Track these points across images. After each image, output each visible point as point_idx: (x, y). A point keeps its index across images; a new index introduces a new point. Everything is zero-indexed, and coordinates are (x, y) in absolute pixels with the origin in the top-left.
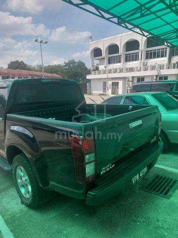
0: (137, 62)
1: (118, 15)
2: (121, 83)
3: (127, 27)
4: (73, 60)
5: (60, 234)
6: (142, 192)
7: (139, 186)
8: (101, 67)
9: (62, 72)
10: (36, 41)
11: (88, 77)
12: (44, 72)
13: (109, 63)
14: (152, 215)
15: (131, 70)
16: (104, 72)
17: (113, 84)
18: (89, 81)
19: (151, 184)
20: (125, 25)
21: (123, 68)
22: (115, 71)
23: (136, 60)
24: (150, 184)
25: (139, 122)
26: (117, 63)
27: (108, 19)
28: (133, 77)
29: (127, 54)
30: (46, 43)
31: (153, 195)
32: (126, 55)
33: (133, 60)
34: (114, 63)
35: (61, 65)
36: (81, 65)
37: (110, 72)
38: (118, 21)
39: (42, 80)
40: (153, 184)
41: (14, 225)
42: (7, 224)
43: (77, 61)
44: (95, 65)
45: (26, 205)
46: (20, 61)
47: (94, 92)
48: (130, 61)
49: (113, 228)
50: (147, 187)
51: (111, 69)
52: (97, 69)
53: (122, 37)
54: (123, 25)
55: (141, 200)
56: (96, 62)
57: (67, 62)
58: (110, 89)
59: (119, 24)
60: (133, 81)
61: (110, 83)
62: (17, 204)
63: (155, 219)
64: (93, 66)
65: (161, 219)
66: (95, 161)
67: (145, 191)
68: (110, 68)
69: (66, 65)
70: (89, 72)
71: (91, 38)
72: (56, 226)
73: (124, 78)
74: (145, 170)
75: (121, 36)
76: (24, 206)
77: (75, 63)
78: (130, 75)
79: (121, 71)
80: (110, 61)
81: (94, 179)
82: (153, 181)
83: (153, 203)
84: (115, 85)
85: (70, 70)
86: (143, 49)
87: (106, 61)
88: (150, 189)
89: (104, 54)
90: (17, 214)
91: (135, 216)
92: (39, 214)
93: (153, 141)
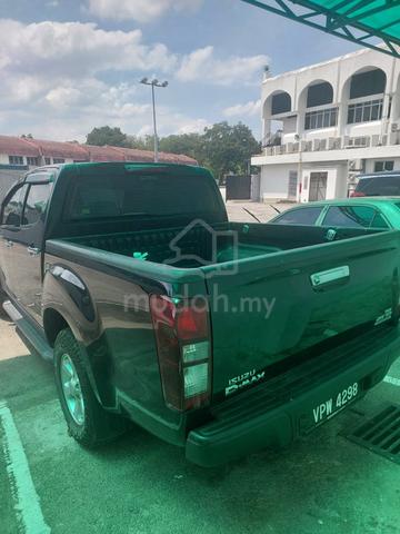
0: (377, 123)
1: (329, 7)
2: (332, 174)
3: (350, 37)
4: (225, 123)
5: (133, 515)
6: (343, 442)
7: (339, 427)
8: (288, 138)
9: (199, 150)
10: (144, 81)
11: (255, 161)
12: (159, 150)
13: (307, 127)
14: (361, 506)
15: (362, 142)
16: (294, 149)
17: (314, 177)
18: (258, 169)
19: (372, 425)
20: (347, 31)
21: (339, 140)
22: (321, 146)
23: (374, 119)
24: (369, 425)
25: (342, 272)
26: (326, 126)
27: (301, 19)
28: (364, 161)
29: (353, 106)
30: (164, 85)
31: (371, 453)
32: (350, 106)
33: (366, 119)
34: (320, 127)
35: (197, 135)
36: (243, 134)
37: (307, 148)
38: (328, 21)
39: (127, 166)
40: (377, 426)
41: (46, 478)
42: (32, 474)
43: (232, 124)
44: (274, 132)
45: (75, 437)
46: (111, 127)
47: (266, 196)
48: (358, 121)
49: (256, 523)
50: (358, 433)
51: (310, 143)
52: (278, 141)
53: (340, 64)
54: (340, 30)
55: (337, 463)
56: (277, 125)
57: (210, 127)
58: (306, 187)
59: (329, 29)
60: (363, 170)
61: (306, 174)
62: (61, 434)
63: (366, 519)
64: (269, 135)
65: (382, 520)
66: (211, 360)
67: (352, 441)
68: (307, 140)
69: (208, 135)
70: (258, 151)
71: (267, 69)
72: (130, 495)
73: (342, 164)
74: (353, 390)
75: (340, 62)
76: (72, 440)
77: (229, 129)
78: (356, 155)
79: (335, 145)
80: (310, 123)
81: (208, 403)
82: (377, 419)
83: (367, 476)
84: (319, 180)
85: (217, 146)
86: (394, 90)
87: (300, 122)
88: (367, 438)
89: (296, 105)
90: (56, 455)
91: (316, 501)
92: (99, 462)
93: (380, 320)
